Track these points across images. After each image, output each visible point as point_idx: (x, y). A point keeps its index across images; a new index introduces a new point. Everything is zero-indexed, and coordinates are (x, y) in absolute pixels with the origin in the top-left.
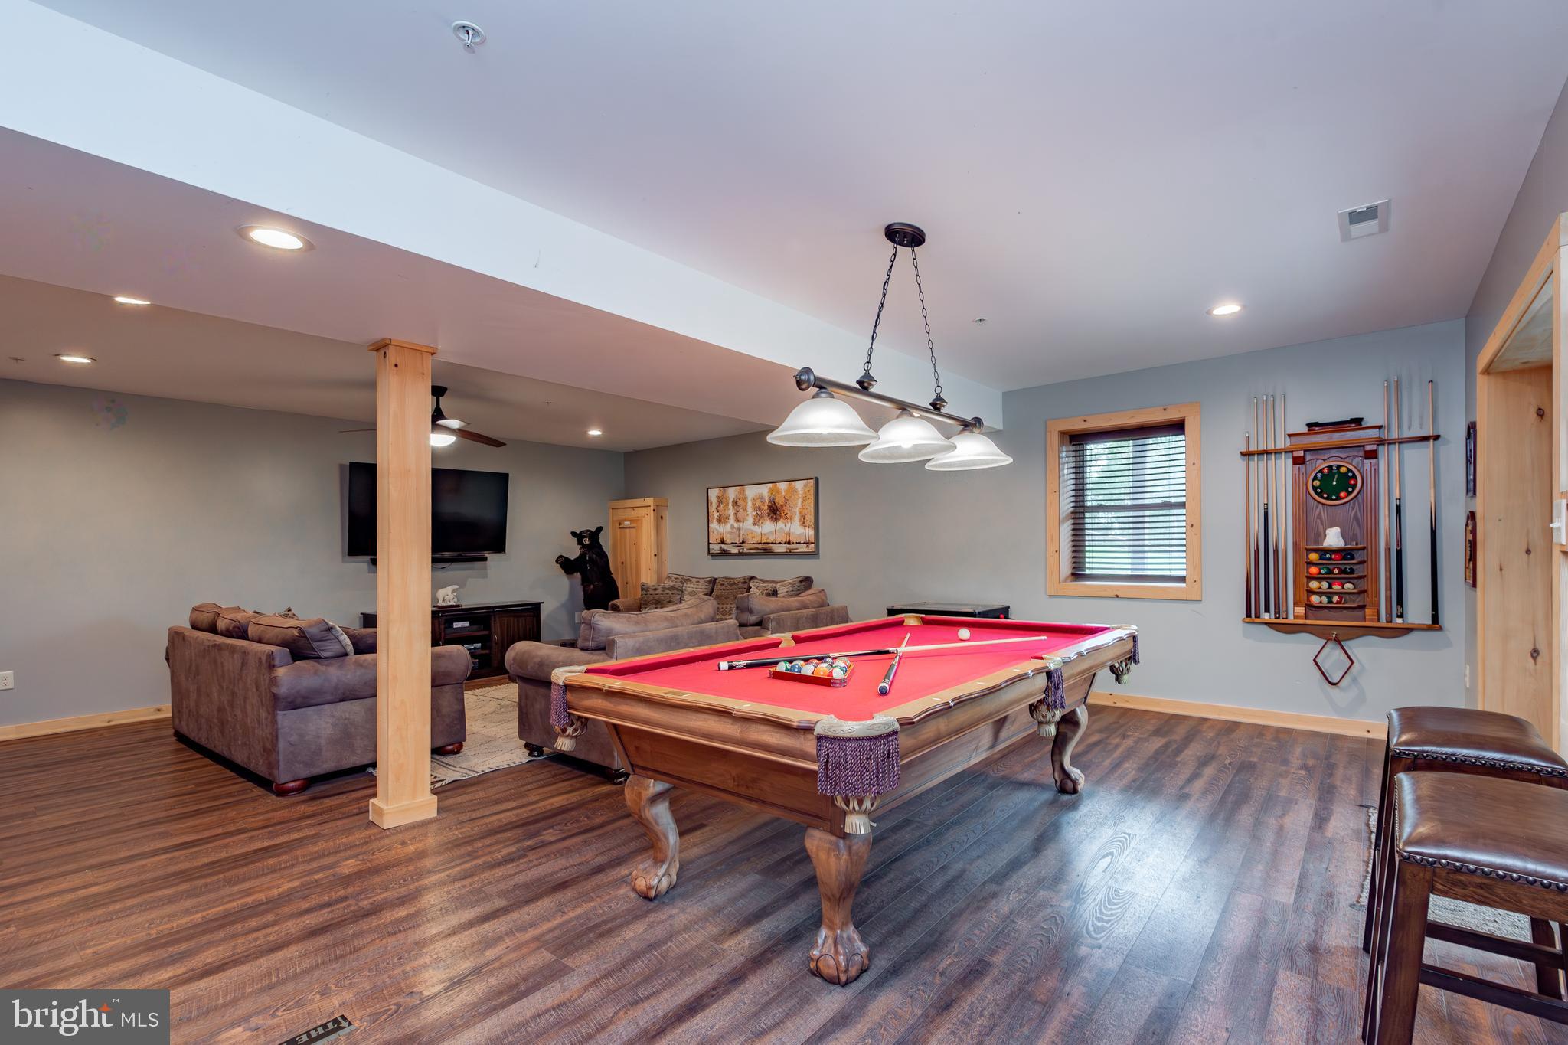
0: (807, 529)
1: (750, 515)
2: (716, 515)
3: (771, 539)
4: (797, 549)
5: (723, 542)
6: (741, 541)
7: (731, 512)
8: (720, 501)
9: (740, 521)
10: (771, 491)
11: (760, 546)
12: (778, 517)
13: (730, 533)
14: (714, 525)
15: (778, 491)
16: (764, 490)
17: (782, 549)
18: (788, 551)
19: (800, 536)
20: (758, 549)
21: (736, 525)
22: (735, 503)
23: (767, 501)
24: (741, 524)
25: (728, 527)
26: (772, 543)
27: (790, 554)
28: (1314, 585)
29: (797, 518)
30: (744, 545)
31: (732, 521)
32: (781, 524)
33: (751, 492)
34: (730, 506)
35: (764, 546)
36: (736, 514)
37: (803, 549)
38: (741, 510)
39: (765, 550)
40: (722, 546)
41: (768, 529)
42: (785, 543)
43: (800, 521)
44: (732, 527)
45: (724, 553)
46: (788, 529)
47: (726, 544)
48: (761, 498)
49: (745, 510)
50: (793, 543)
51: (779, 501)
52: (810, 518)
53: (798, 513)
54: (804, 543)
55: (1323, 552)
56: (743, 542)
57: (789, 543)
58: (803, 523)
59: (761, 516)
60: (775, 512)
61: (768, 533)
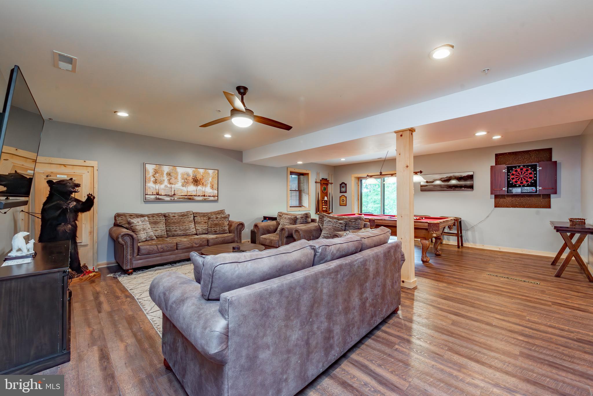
0: (214, 190)
1: (180, 181)
2: (153, 179)
3: (194, 194)
4: (209, 199)
5: (158, 194)
6: (173, 194)
7: (166, 178)
8: (156, 172)
9: (172, 184)
10: (194, 172)
11: (186, 197)
12: (198, 184)
13: (164, 189)
14: (150, 185)
15: (199, 173)
16: (190, 171)
17: (200, 198)
18: (204, 199)
19: (210, 193)
20: (185, 198)
21: (169, 186)
22: (169, 174)
23: (192, 176)
24: (173, 186)
25: (162, 186)
26: (195, 196)
27: (205, 201)
28: (323, 206)
29: (209, 185)
30: (175, 196)
31: (166, 183)
32: (199, 188)
33: (180, 170)
34: (165, 175)
35: (189, 197)
36: (169, 180)
37: (212, 198)
38: (173, 179)
39: (190, 199)
40: (158, 196)
41: (192, 189)
42: (202, 196)
43: (211, 187)
44: (166, 186)
45: (158, 200)
46: (204, 190)
47: (161, 195)
48: (188, 175)
49: (176, 178)
50: (207, 196)
51: (199, 177)
52: (215, 186)
53: (209, 183)
54: (213, 196)
55: (324, 201)
56: (174, 195)
57: (204, 196)
58: (212, 187)
59: (187, 183)
60: (196, 181)
61: (192, 191)
